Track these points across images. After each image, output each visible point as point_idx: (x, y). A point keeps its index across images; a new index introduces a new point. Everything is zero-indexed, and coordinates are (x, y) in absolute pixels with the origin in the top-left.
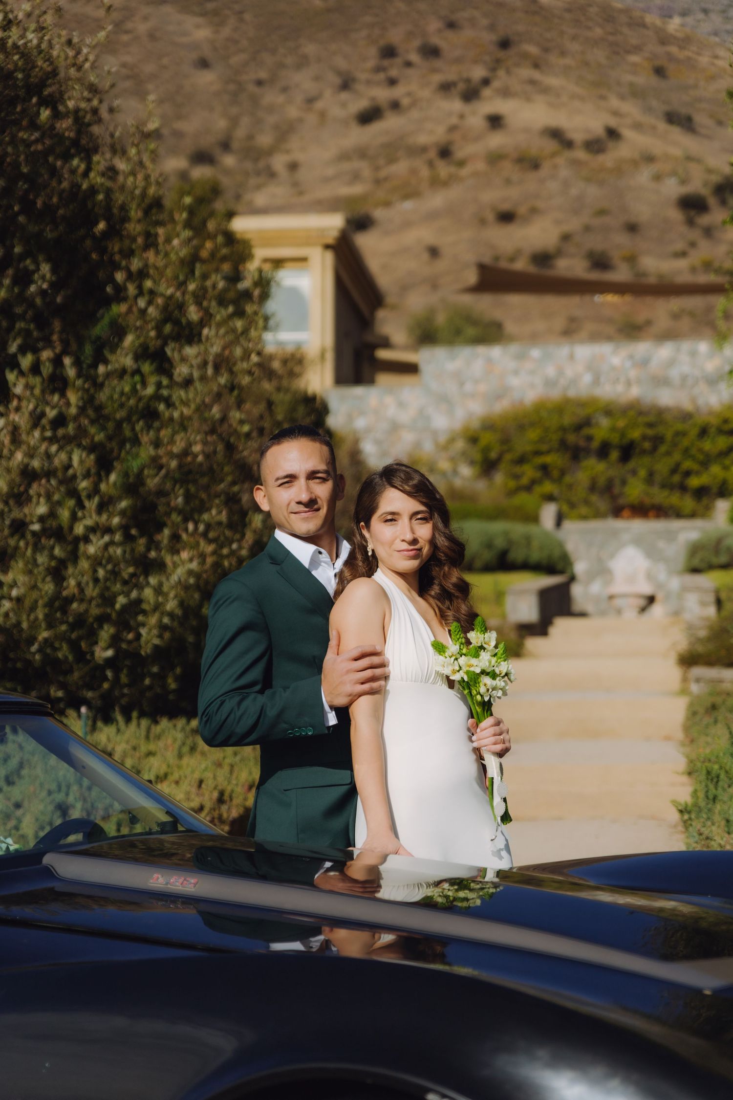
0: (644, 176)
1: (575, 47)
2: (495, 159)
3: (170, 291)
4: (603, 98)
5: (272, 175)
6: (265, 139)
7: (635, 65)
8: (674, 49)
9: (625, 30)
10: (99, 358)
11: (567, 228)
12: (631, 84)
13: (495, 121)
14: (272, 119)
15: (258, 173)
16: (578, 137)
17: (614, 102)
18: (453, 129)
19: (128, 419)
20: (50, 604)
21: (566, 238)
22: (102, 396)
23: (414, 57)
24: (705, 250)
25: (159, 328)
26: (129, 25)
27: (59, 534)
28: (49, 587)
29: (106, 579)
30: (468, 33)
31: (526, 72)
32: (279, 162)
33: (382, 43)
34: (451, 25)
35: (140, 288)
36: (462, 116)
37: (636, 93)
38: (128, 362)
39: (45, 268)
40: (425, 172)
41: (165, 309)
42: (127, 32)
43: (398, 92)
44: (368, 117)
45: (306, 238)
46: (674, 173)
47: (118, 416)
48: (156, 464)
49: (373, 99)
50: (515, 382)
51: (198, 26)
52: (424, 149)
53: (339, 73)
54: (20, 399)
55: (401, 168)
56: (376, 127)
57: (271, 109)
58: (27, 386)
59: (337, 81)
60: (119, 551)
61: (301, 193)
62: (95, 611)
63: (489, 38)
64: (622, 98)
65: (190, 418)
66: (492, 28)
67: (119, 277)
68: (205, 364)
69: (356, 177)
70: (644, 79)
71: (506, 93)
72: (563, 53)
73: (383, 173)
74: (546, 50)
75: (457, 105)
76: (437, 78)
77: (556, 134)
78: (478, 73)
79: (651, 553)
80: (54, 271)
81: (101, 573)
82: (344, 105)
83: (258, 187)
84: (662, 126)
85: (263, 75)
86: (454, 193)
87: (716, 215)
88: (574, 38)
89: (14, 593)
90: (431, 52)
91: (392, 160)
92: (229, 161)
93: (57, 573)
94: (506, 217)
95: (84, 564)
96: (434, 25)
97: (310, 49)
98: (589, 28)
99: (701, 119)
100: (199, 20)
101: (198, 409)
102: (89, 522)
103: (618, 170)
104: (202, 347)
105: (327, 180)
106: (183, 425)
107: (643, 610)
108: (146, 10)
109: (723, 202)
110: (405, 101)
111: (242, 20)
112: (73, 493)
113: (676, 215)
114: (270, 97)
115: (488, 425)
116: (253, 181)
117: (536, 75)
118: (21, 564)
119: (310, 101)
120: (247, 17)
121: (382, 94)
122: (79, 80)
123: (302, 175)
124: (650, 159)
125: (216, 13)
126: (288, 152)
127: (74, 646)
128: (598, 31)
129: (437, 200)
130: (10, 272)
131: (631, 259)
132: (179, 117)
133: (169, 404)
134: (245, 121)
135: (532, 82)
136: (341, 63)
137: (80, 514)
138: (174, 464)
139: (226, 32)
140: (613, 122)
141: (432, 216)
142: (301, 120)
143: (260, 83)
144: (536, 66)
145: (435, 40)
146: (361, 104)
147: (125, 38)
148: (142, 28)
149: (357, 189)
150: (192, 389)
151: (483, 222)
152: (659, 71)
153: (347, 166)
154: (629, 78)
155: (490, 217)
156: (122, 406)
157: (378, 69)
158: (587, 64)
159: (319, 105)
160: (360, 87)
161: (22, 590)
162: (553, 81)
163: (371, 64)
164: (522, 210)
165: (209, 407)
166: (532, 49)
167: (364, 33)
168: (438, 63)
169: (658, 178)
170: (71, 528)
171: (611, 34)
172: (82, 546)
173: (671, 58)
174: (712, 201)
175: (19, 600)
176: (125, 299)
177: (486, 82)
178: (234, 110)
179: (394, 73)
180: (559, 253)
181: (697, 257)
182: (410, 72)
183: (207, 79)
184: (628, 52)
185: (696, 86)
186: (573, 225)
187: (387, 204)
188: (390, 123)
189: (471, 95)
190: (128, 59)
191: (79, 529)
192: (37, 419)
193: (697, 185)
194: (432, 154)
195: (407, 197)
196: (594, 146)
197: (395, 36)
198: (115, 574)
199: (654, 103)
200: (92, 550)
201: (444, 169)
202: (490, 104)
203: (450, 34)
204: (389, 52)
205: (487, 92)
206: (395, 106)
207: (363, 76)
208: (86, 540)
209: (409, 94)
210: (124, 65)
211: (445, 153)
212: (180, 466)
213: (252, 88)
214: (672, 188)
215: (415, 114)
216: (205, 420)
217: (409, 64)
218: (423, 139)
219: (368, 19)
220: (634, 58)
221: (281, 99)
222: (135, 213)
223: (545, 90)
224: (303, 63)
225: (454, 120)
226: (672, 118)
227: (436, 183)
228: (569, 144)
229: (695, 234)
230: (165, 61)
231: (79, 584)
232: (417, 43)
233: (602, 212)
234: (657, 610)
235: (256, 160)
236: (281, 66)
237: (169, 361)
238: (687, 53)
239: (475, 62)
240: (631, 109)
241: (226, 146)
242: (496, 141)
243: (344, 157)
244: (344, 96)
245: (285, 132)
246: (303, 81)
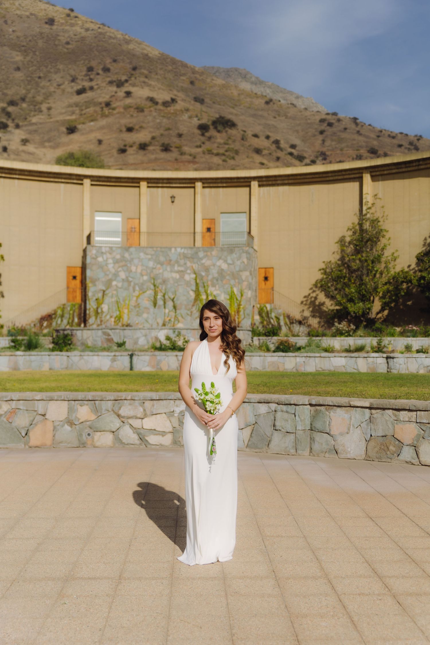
0: (185, 117)
1: (161, 72)
2: (127, 108)
4: (171, 90)
5: (41, 111)
6: (39, 98)
7: (184, 80)
8: (198, 76)
9: (180, 68)
11: (154, 134)
12: (182, 87)
13: (128, 94)
14: (43, 91)
15: (35, 111)
16: (160, 101)
17: (175, 92)
18: (112, 96)
21: (153, 138)
23: (100, 72)
24: (208, 145)
30: (121, 64)
31: (143, 79)
32: (44, 107)
33: (88, 65)
34: (115, 61)
36: (116, 92)
37: (183, 90)
40: (100, 112)
43: (93, 84)
44: (80, 92)
46: (197, 116)
49: (83, 86)
51: (18, 55)
52: (101, 103)
53: (71, 76)
55: (91, 110)
56: (83, 95)
57: (43, 88)
59: (71, 79)
61: (51, 118)
63: (129, 66)
64: (178, 91)
66: (131, 63)
69: (73, 113)
70: (187, 85)
71: (134, 85)
73: (83, 112)
74: (150, 72)
75: (114, 89)
76: (108, 79)
77: (152, 100)
78: (124, 78)
82: (72, 88)
83: (34, 116)
84: (193, 102)
85: (42, 75)
86: (110, 120)
87: (212, 132)
88: (161, 69)
90: (106, 70)
91: (88, 107)
92: (24, 105)
94: (130, 130)
96: (108, 61)
97: (61, 67)
98: (167, 66)
99: (207, 100)
100: (19, 53)
103: (175, 114)
105: (61, 114)
109: (216, 128)
110: (96, 87)
113: (198, 132)
114: (43, 83)
116: (33, 113)
117: (146, 80)
119: (59, 85)
121: (87, 84)
123: (52, 112)
124: (187, 110)
125: (25, 51)
126: (49, 103)
128: (170, 68)
129: (103, 122)
131: (179, 148)
132: (7, 89)
134: (33, 91)
135: (144, 82)
136: (73, 73)
139: (29, 58)
140: (174, 97)
141: (102, 128)
142: (54, 92)
143: (40, 78)
144: (146, 77)
145: (109, 66)
146: (78, 87)
151: (121, 131)
152: (192, 83)
153: (70, 109)
154: (180, 84)
155: (124, 129)
157: (86, 75)
158: (165, 78)
159: (62, 87)
160: (78, 81)
162: (152, 83)
163: (84, 73)
164: (137, 127)
166: (146, 72)
167: (82, 62)
168: (109, 74)
169: (190, 117)
171: (175, 69)
173: (196, 79)
174: (211, 127)
177: (126, 81)
178: (29, 87)
179: (92, 77)
180: (150, 144)
181: (204, 148)
182: (98, 77)
183: (19, 75)
184: (181, 75)
185: (205, 89)
186: (157, 133)
187: (84, 122)
188: (89, 94)
189: (120, 85)
193: (204, 121)
194: (103, 105)
195: (92, 121)
196: (166, 104)
197: (93, 64)
199: (190, 94)
201: (107, 111)
202: (127, 88)
203: (114, 64)
204: (90, 69)
205: (126, 85)
206: (91, 88)
207: (80, 77)
209: (97, 85)
211: (108, 104)
213: (37, 79)
214: (196, 122)
215: (99, 91)
217: (98, 74)
218: (100, 100)
219: (84, 57)
220: (183, 77)
221: (48, 84)
223: (149, 85)
224: (57, 71)
225: (113, 94)
226: (196, 99)
227: (104, 116)
228: (157, 103)
229: (203, 139)
230: (3, 67)
232: (101, 67)
233: (169, 129)
235: (35, 106)
236: (49, 72)
238: (202, 78)
239: (123, 74)
240: (181, 95)
241: (23, 99)
242: (128, 101)
243: (70, 106)
244: (73, 84)
245: (48, 96)
246: (57, 78)
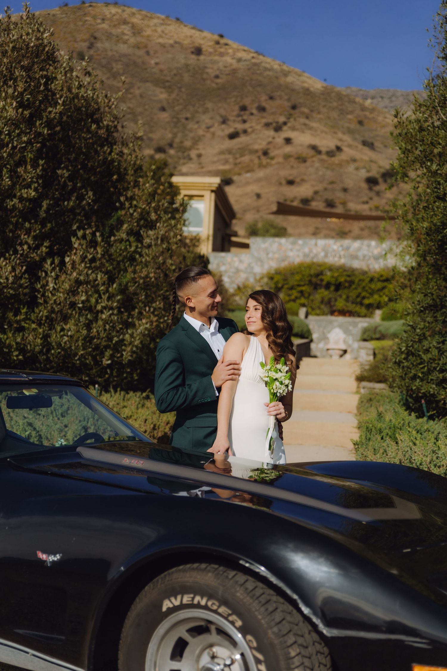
0: (351, 168)
1: (325, 110)
2: (287, 157)
3: (143, 207)
4: (335, 133)
5: (190, 159)
6: (188, 143)
7: (350, 119)
8: (367, 113)
9: (347, 104)
10: (112, 234)
11: (316, 188)
12: (348, 128)
13: (288, 141)
14: (191, 135)
15: (184, 158)
16: (324, 150)
17: (340, 135)
18: (269, 143)
19: (123, 261)
20: (84, 339)
21: (316, 193)
22: (112, 250)
23: (254, 111)
24: (376, 201)
25: (138, 222)
26: (132, 91)
27: (90, 309)
28: (85, 332)
29: (110, 330)
30: (278, 102)
31: (303, 120)
32: (193, 154)
33: (241, 104)
34: (271, 98)
35: (131, 204)
36: (274, 138)
37: (350, 131)
38: (124, 236)
39: (90, 194)
40: (256, 161)
41: (141, 213)
42: (131, 93)
43: (247, 126)
44: (233, 136)
45: (203, 187)
46: (364, 167)
47: (118, 259)
48: (134, 280)
49: (236, 128)
50: (291, 254)
51: (162, 93)
52: (256, 151)
53: (222, 116)
54: (76, 249)
55: (246, 159)
56: (236, 141)
57: (191, 131)
58: (80, 244)
59: (221, 120)
60: (116, 318)
61: (202, 168)
62: (104, 343)
63: (287, 104)
64: (344, 133)
65: (149, 262)
66: (289, 100)
67: (122, 199)
68: (157, 238)
69: (226, 162)
70: (354, 126)
71: (293, 129)
72: (319, 113)
73: (238, 161)
74: (312, 111)
75: (272, 133)
76: (264, 121)
77: (314, 148)
78: (282, 119)
79: (346, 331)
80: (94, 195)
81: (107, 327)
82: (223, 130)
83: (184, 164)
84: (360, 146)
85: (189, 115)
86: (268, 171)
87: (382, 186)
88: (324, 106)
89: (69, 333)
90: (262, 109)
91: (242, 155)
92: (172, 152)
93: (88, 326)
94: (291, 183)
95: (100, 323)
96: (264, 98)
97: (209, 105)
98: (331, 102)
99: (377, 144)
100: (163, 90)
101: (153, 258)
102: (103, 305)
103: (340, 165)
104: (156, 231)
105: (214, 162)
106: (146, 265)
107: (341, 356)
108: (139, 84)
109: (385, 181)
110: (249, 130)
111: (181, 91)
112: (97, 291)
113: (364, 185)
114: (191, 125)
115: (278, 272)
116: (182, 161)
117: (307, 122)
118: (73, 321)
119: (208, 128)
120: (183, 90)
121: (240, 127)
122: (109, 113)
123: (203, 159)
124: (354, 160)
125: (170, 87)
126: (198, 149)
127: (94, 358)
128: (335, 104)
129: (261, 173)
130: (75, 194)
131: (344, 204)
132: (151, 132)
133: (141, 255)
134: (180, 135)
135: (305, 125)
136: (223, 112)
137: (100, 301)
138: (141, 281)
139: (174, 96)
140: (339, 144)
141: (258, 180)
142: (204, 136)
143: (187, 119)
144: (307, 118)
145: (264, 104)
146: (231, 130)
147: (130, 96)
148: (137, 92)
149: (227, 167)
150: (151, 249)
151: (280, 184)
152: (361, 123)
153: (223, 157)
154: (347, 125)
155: (284, 182)
156: (120, 255)
157: (239, 116)
158: (329, 118)
159: (212, 130)
160: (230, 123)
161: (73, 333)
162: (314, 125)
163: (236, 113)
164: (298, 180)
165: (158, 257)
166: (306, 110)
167: (233, 99)
168: (265, 114)
169: (357, 169)
170: (95, 307)
171: (341, 105)
172: (100, 314)
173: (366, 117)
174: (380, 180)
175: (71, 336)
176: (124, 209)
177: (285, 123)
178: (175, 130)
179: (245, 117)
180: (313, 199)
181: (372, 204)
182: (252, 117)
183: (164, 116)
184: (347, 114)
185: (376, 130)
186: (320, 187)
187: (239, 174)
188: (242, 139)
189: (278, 129)
190: (131, 105)
191: (99, 307)
192: (83, 259)
193: (374, 173)
194: (260, 153)
195: (248, 171)
196: (330, 154)
197: (247, 101)
198: (113, 327)
199: (357, 136)
200: (104, 316)
201: (264, 160)
202: (286, 133)
203: (270, 102)
204: (244, 108)
205: (285, 128)
206: (245, 132)
207: (231, 118)
208: (102, 312)
209: (251, 127)
210: (129, 108)
211: (265, 153)
212: (144, 282)
213: (183, 121)
214: (363, 174)
215: (253, 136)
216: (156, 263)
217: (252, 114)
218: (256, 147)
219: (235, 93)
220: (350, 117)
221: (196, 126)
222: (130, 172)
223: (311, 128)
224: (206, 111)
225: (270, 139)
226: (365, 143)
227: (261, 166)
228: (319, 152)
229: (372, 194)
230: (147, 107)
231: (97, 331)
232: (256, 105)
233: (332, 183)
234: (348, 356)
235: (184, 152)
236: (197, 112)
237: (142, 236)
238: (372, 115)
239: (281, 114)
240: (347, 138)
241: (171, 145)
242: (288, 149)
243: (222, 153)
244: (223, 126)
245: (197, 141)
246: (206, 119)
